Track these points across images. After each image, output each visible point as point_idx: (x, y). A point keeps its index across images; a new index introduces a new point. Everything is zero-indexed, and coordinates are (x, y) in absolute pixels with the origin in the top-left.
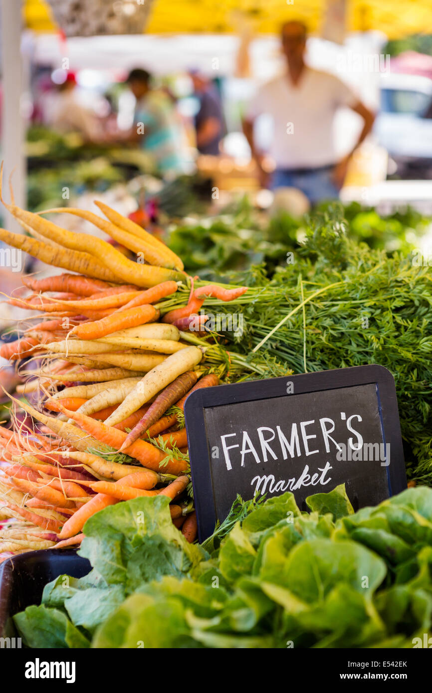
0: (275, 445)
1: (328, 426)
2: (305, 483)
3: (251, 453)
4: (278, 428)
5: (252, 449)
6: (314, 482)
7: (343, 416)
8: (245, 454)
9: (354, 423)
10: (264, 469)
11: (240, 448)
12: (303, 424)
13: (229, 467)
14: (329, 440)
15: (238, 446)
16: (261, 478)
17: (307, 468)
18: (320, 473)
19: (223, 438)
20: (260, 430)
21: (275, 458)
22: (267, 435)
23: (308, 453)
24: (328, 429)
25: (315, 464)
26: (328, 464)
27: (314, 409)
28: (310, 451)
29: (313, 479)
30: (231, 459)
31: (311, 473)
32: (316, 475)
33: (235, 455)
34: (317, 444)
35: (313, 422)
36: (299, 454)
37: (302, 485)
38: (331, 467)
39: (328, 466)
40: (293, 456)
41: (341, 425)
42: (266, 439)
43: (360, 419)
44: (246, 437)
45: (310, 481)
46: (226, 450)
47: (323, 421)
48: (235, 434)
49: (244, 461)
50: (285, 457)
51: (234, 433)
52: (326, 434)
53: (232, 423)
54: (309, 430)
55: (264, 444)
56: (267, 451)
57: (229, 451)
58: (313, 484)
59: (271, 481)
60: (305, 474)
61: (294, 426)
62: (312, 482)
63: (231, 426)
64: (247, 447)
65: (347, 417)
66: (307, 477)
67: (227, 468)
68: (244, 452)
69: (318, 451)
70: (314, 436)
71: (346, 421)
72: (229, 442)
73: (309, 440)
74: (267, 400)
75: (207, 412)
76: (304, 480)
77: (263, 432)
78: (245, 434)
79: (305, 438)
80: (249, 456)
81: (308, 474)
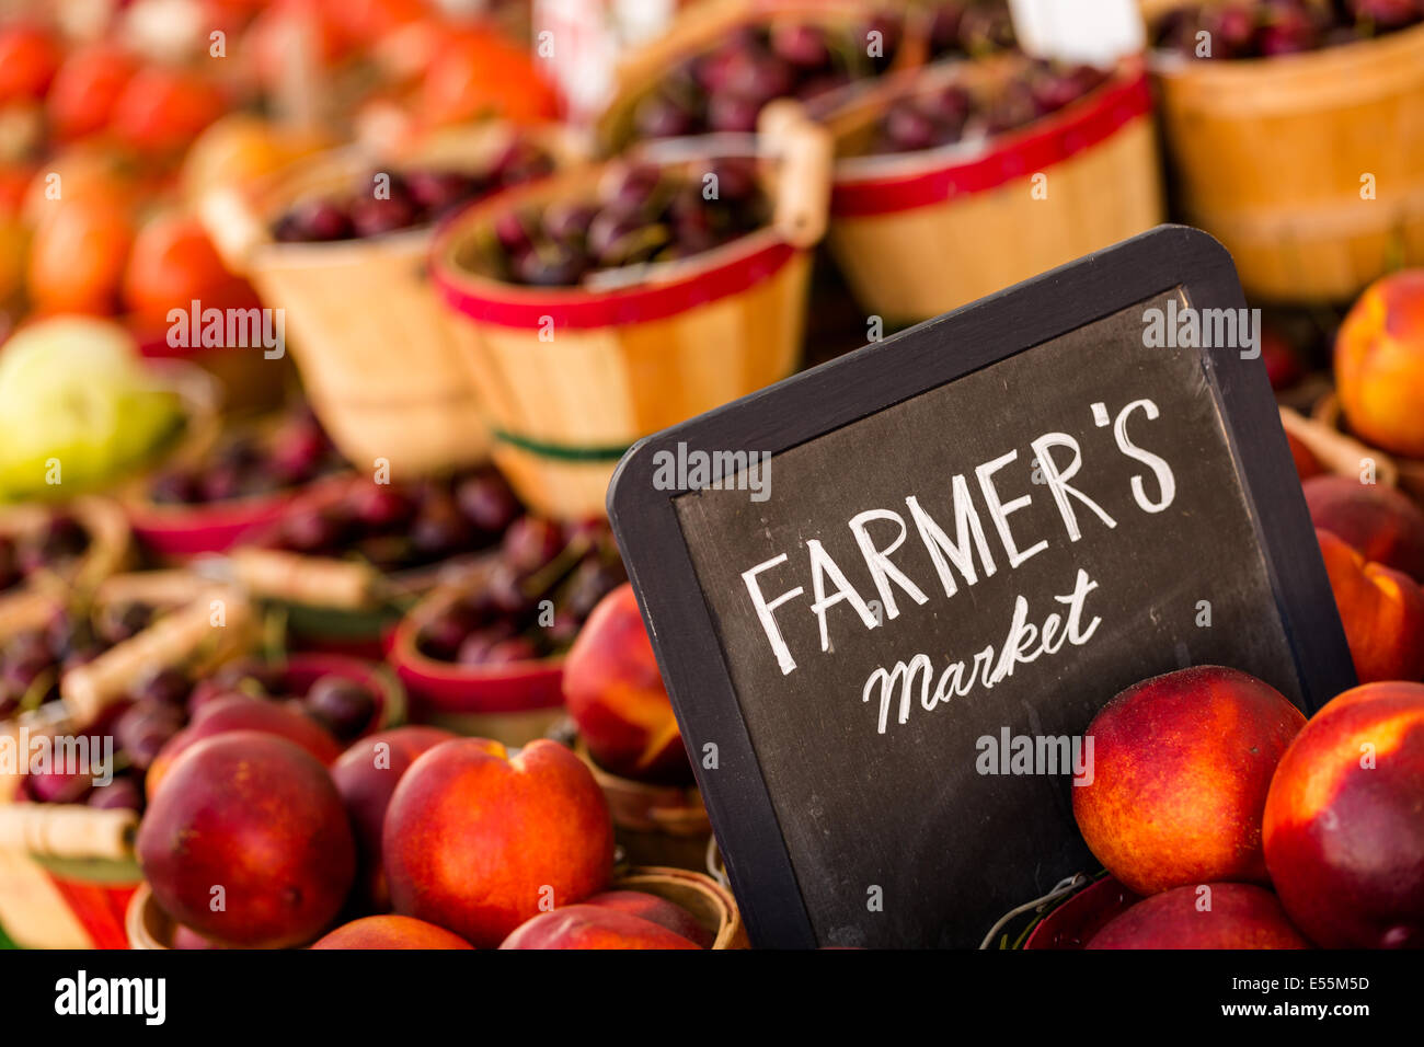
0: (914, 559)
1: (1061, 456)
2: (1026, 653)
3: (845, 603)
4: (912, 502)
5: (847, 591)
6: (1052, 644)
7: (1100, 412)
8: (828, 611)
9: (1140, 430)
10: (894, 643)
11: (809, 598)
12: (985, 472)
13: (787, 664)
14: (1072, 499)
15: (799, 591)
16: (890, 673)
17: (1022, 606)
18: (1064, 611)
19: (749, 578)
20: (856, 524)
21: (921, 598)
22: (882, 534)
23: (1016, 560)
24: (1061, 469)
25: (1044, 585)
26: (1082, 576)
27: (1008, 414)
28: (1020, 550)
29: (1047, 636)
30: (786, 637)
31: (1036, 617)
32: (1054, 619)
33: (796, 621)
34: (1038, 521)
35: (1013, 456)
36: (990, 570)
37: (1017, 662)
38: (1094, 584)
39: (1084, 584)
40: (972, 579)
41: (1099, 444)
42: (880, 549)
43: (1152, 412)
44: (819, 556)
45: (1038, 642)
46: (765, 612)
47: (1041, 446)
48: (783, 557)
49: (829, 633)
50: (951, 589)
51: (779, 554)
52: (1059, 484)
53: (768, 525)
54: (1008, 485)
55: (880, 565)
56: (894, 585)
57: (776, 613)
58: (1048, 651)
59: (920, 673)
60: (1019, 627)
61: (959, 482)
62: (1045, 647)
63: (768, 535)
64: (830, 588)
65: (1113, 415)
66: (1029, 633)
67: (780, 668)
68: (821, 606)
69: (1044, 545)
70: (1026, 501)
71: (1111, 427)
72: (771, 587)
73: (1010, 518)
74: (862, 422)
75: (686, 510)
76: (1020, 645)
77: (867, 526)
78: (816, 548)
79: (1000, 512)
80: (842, 615)
81: (1027, 622)
